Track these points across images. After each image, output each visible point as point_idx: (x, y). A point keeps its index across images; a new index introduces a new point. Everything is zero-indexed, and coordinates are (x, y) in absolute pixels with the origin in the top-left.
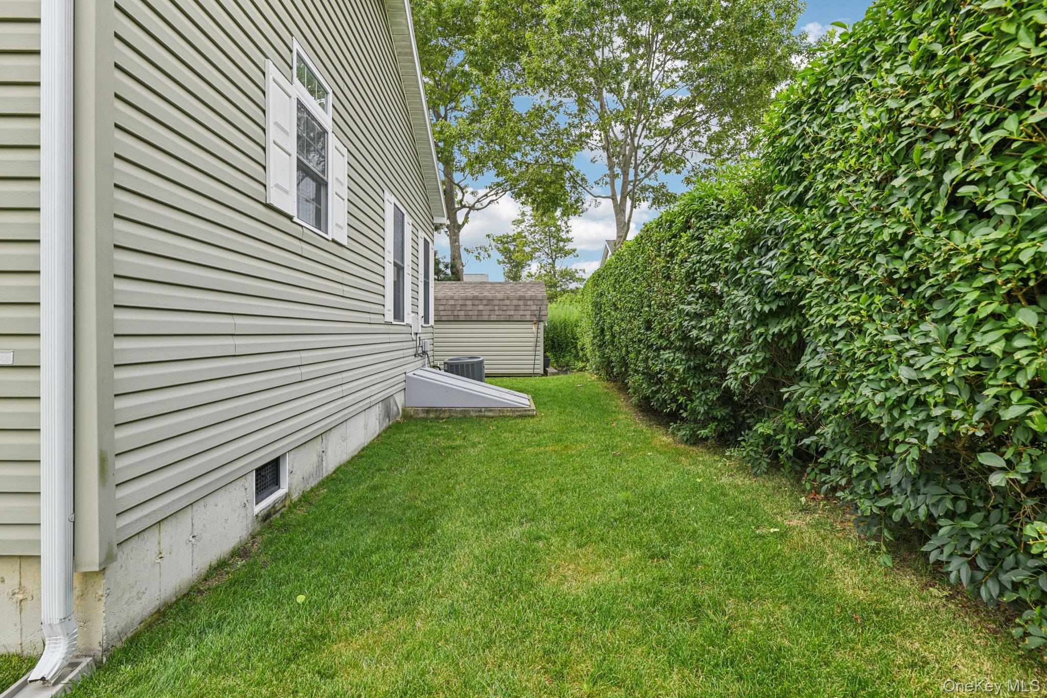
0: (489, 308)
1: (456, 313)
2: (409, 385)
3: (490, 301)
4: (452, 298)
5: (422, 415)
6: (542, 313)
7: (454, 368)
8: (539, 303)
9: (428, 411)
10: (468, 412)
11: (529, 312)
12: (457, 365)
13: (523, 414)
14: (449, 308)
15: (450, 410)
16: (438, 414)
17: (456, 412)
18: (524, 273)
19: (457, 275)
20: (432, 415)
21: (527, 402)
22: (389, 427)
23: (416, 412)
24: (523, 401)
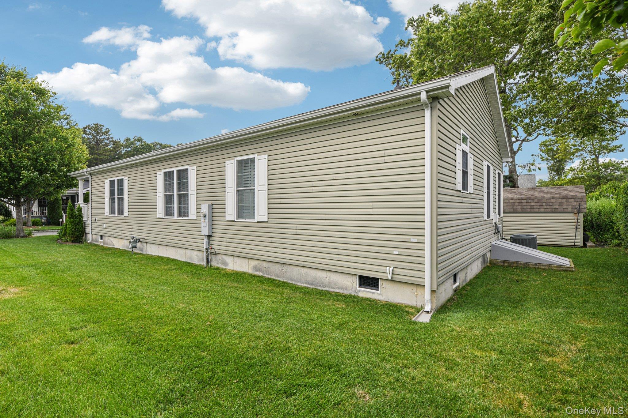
0: (539, 204)
1: (515, 207)
2: (493, 248)
3: (539, 200)
4: (512, 199)
5: (500, 264)
6: (582, 207)
7: (516, 240)
8: (579, 200)
9: (504, 262)
10: (529, 265)
11: (571, 206)
12: (519, 239)
13: (566, 270)
14: (510, 204)
15: (517, 263)
16: (510, 264)
17: (521, 264)
18: (567, 167)
19: (514, 185)
20: (506, 264)
21: (569, 263)
22: (485, 268)
23: (497, 262)
24: (566, 262)
